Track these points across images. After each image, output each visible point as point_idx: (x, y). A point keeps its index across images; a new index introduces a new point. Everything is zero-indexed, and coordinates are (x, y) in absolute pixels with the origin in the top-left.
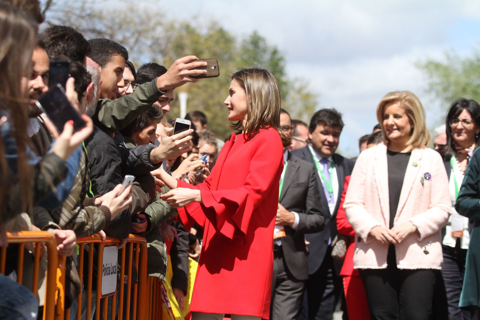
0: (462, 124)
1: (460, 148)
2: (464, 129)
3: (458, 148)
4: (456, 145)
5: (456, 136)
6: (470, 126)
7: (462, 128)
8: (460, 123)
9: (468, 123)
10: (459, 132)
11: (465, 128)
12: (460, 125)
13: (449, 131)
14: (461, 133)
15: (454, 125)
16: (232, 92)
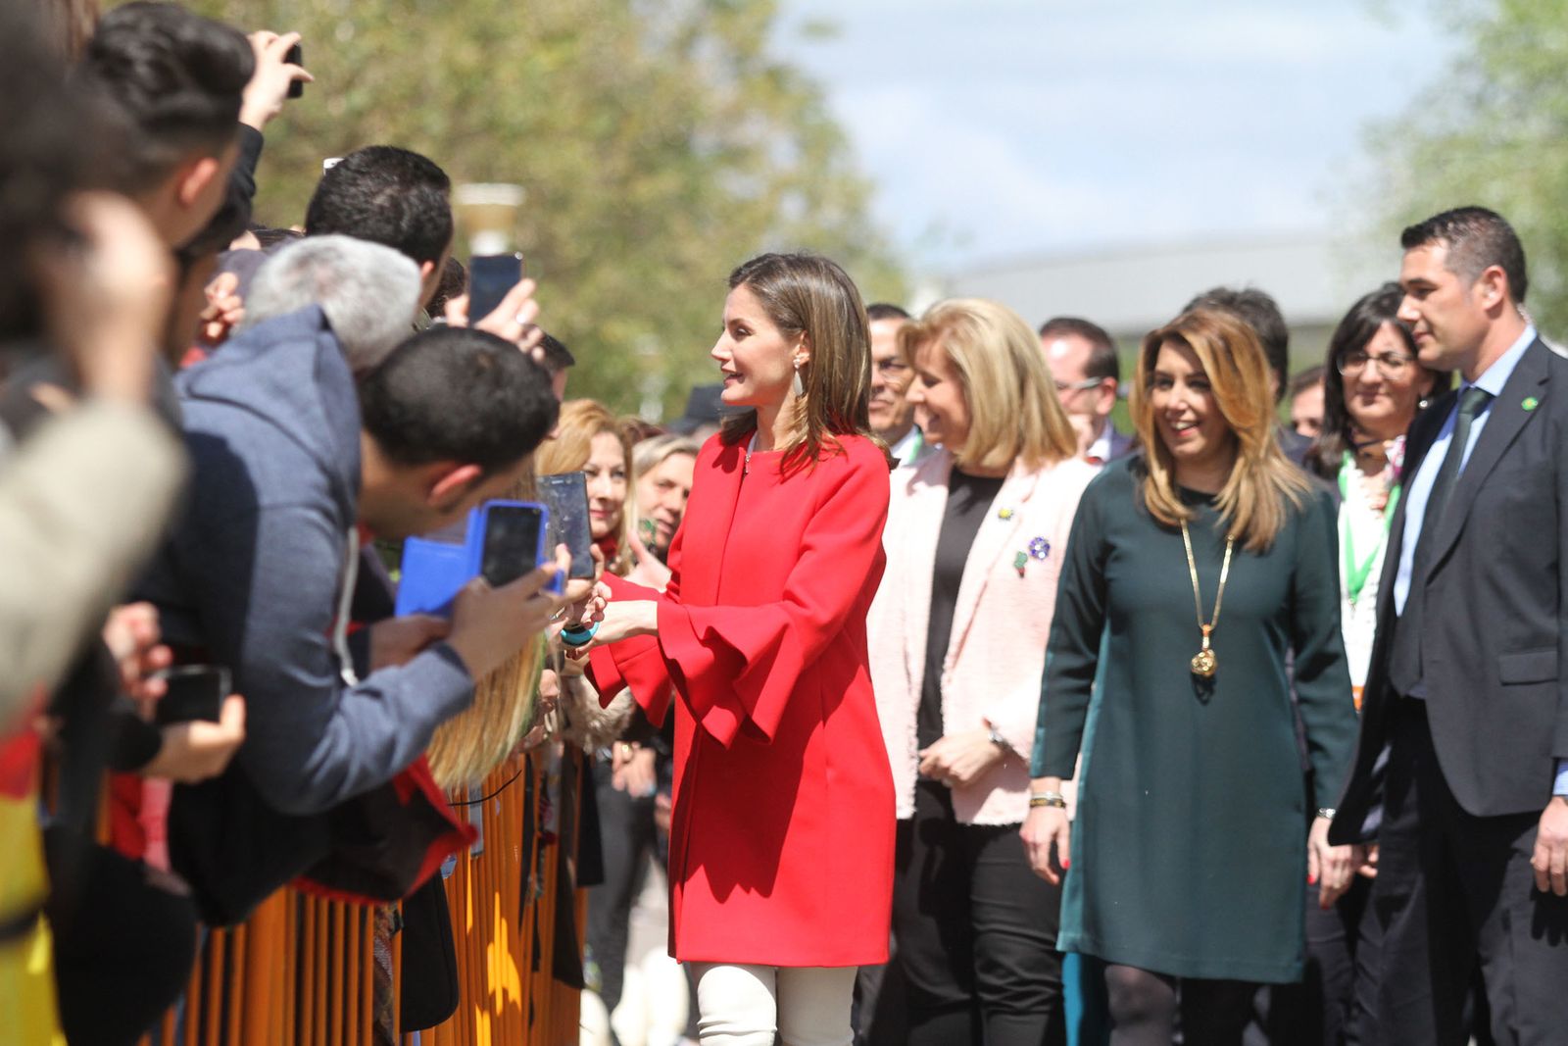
0: (1377, 367)
2: (1385, 383)
3: (1360, 440)
4: (1356, 430)
5: (1356, 403)
7: (1379, 379)
10: (1369, 391)
16: (740, 331)
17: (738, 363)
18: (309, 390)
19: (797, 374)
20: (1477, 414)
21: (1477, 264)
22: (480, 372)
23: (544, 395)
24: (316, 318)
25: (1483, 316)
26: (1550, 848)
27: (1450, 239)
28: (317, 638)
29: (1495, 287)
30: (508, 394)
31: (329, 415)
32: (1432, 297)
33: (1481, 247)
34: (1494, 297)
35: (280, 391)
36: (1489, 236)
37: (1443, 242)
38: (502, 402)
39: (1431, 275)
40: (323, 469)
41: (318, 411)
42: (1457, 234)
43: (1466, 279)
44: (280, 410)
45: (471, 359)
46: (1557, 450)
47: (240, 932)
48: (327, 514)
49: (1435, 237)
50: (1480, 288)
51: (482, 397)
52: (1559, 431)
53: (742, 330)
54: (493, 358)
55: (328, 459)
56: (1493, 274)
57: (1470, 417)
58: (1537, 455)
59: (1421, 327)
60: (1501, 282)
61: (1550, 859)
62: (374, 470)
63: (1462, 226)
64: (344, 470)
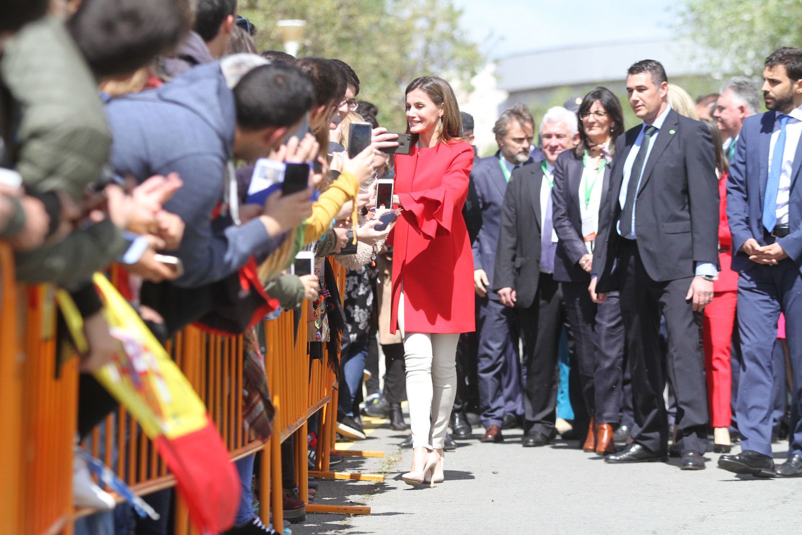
0: (594, 116)
1: (593, 144)
2: (597, 123)
3: (590, 144)
4: (589, 141)
5: (587, 130)
6: (604, 118)
7: (594, 121)
8: (591, 115)
9: (601, 115)
10: (591, 125)
11: (597, 121)
12: (591, 118)
13: (581, 126)
14: (593, 126)
15: (585, 119)
16: (419, 106)
17: (420, 117)
18: (214, 100)
19: (440, 119)
20: (652, 134)
21: (659, 81)
25: (660, 100)
26: (699, 295)
31: (223, 112)
32: (646, 92)
33: (660, 75)
35: (201, 100)
37: (647, 72)
39: (645, 84)
41: (218, 110)
43: (656, 86)
46: (685, 150)
49: (645, 70)
50: (660, 90)
52: (685, 143)
53: (421, 106)
56: (664, 85)
57: (648, 136)
58: (677, 151)
59: (640, 103)
61: (699, 299)
64: (228, 137)
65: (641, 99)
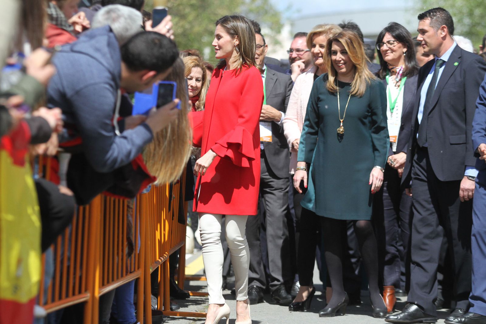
0: (387, 45)
16: (219, 37)
17: (219, 46)
18: (106, 49)
20: (441, 66)
21: (439, 25)
22: (155, 44)
23: (174, 50)
24: (108, 28)
25: (441, 40)
27: (431, 17)
28: (108, 122)
29: (444, 31)
30: (164, 50)
31: (112, 57)
32: (426, 34)
33: (440, 20)
34: (444, 34)
35: (98, 50)
36: (443, 17)
37: (429, 19)
38: (162, 53)
39: (426, 28)
40: (110, 72)
41: (108, 56)
42: (433, 16)
43: (436, 29)
44: (98, 55)
45: (153, 41)
46: (464, 78)
47: (87, 207)
48: (111, 86)
49: (427, 17)
50: (440, 31)
51: (156, 51)
52: (465, 73)
54: (159, 40)
55: (111, 69)
56: (443, 28)
57: (439, 67)
58: (459, 79)
59: (424, 43)
60: (446, 30)
62: (125, 73)
63: (435, 14)
64: (116, 72)
65: (424, 40)
